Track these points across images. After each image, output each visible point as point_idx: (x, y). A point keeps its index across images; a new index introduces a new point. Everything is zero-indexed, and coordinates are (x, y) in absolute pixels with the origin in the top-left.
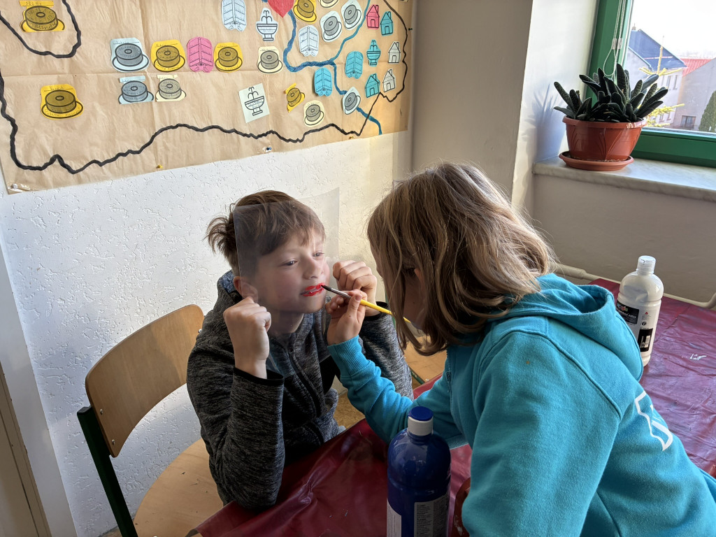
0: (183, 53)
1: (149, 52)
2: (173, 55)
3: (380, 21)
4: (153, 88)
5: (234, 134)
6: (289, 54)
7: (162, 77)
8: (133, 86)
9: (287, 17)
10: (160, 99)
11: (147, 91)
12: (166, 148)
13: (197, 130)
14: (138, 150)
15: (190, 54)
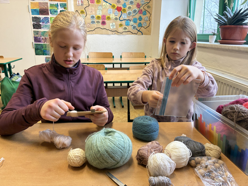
0: (101, 17)
1: (96, 17)
2: (99, 17)
3: (143, 12)
4: (96, 22)
5: (108, 30)
6: (120, 18)
7: (97, 20)
8: (93, 21)
9: (120, 12)
10: (96, 23)
11: (95, 22)
12: (97, 31)
13: (102, 29)
14: (92, 30)
15: (102, 17)
